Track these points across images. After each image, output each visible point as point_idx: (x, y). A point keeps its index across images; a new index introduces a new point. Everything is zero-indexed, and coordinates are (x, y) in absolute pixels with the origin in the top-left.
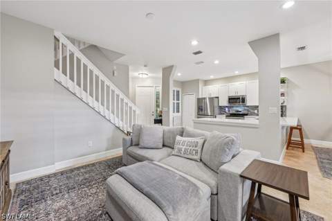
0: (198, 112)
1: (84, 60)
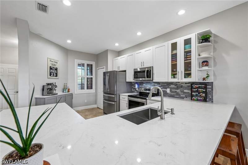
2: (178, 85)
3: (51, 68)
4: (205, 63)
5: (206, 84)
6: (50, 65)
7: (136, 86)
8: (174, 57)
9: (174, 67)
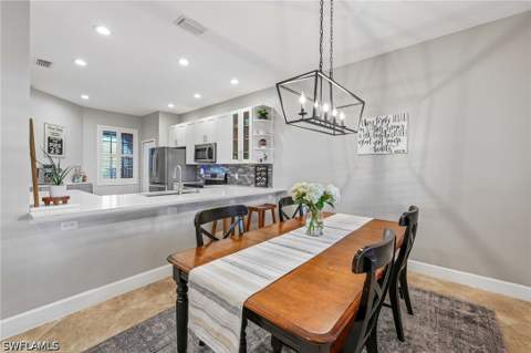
3: (50, 140)
4: (264, 142)
5: (267, 167)
6: (48, 135)
7: (202, 171)
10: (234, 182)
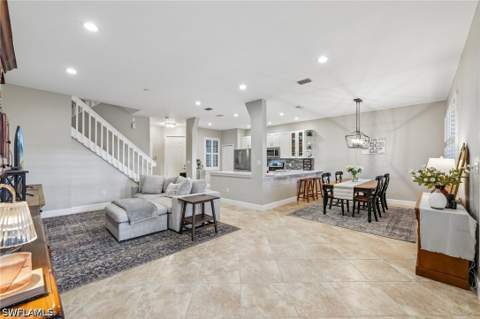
0: (235, 165)
1: (98, 118)
2: (296, 161)
4: (310, 147)
5: (311, 160)
8: (293, 142)
9: (293, 148)
10: (288, 168)
